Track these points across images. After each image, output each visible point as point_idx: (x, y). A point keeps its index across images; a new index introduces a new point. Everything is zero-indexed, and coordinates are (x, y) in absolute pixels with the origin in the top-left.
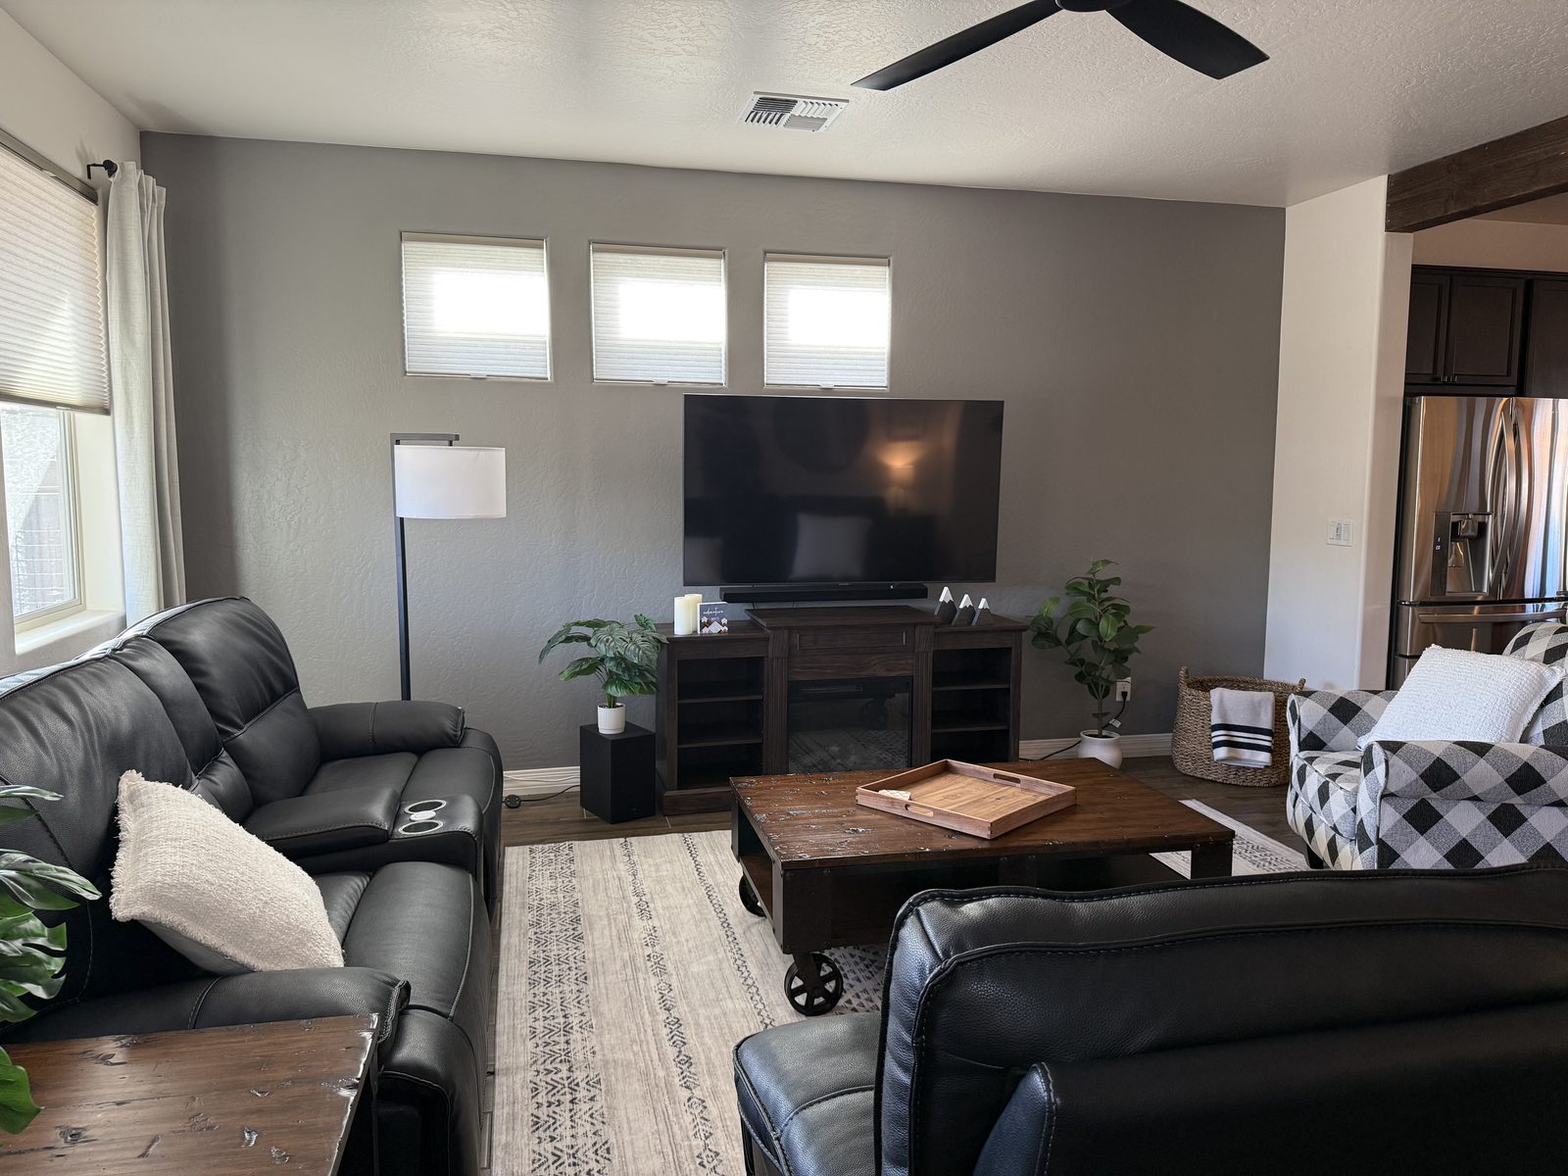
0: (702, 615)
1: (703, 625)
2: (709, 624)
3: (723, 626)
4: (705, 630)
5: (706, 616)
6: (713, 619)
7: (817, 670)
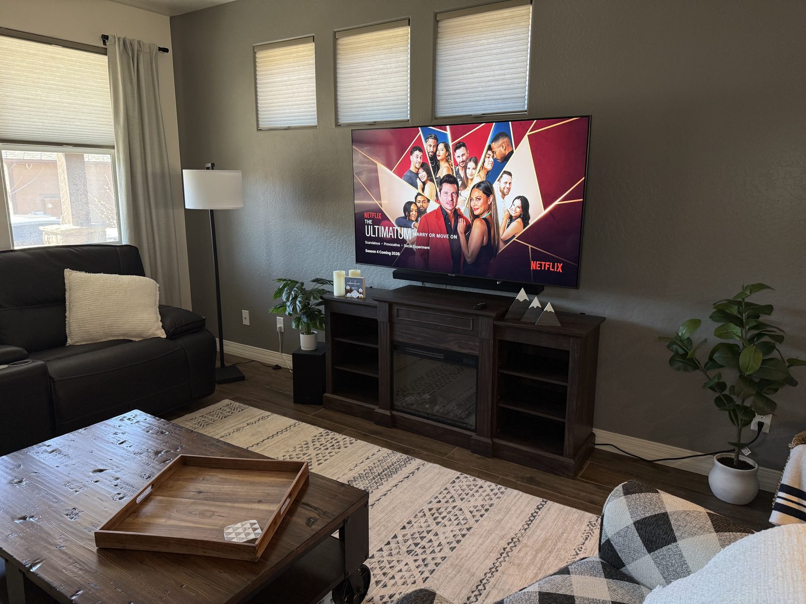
0: (346, 285)
1: (347, 291)
2: (350, 291)
3: (360, 293)
4: (349, 295)
5: (349, 285)
6: (353, 288)
7: (410, 336)
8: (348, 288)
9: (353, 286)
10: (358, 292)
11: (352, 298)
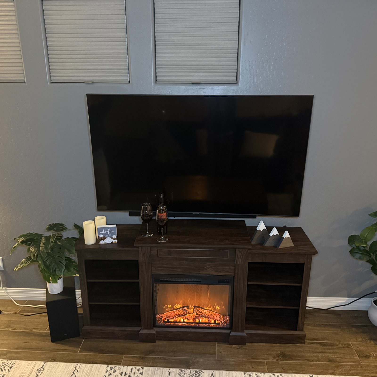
0: (99, 234)
1: (100, 239)
2: (103, 238)
3: (114, 239)
4: (102, 242)
5: (102, 234)
6: (107, 236)
7: (170, 269)
8: (101, 236)
9: (107, 234)
10: (112, 238)
11: (106, 244)
